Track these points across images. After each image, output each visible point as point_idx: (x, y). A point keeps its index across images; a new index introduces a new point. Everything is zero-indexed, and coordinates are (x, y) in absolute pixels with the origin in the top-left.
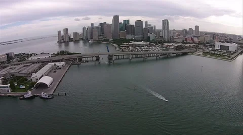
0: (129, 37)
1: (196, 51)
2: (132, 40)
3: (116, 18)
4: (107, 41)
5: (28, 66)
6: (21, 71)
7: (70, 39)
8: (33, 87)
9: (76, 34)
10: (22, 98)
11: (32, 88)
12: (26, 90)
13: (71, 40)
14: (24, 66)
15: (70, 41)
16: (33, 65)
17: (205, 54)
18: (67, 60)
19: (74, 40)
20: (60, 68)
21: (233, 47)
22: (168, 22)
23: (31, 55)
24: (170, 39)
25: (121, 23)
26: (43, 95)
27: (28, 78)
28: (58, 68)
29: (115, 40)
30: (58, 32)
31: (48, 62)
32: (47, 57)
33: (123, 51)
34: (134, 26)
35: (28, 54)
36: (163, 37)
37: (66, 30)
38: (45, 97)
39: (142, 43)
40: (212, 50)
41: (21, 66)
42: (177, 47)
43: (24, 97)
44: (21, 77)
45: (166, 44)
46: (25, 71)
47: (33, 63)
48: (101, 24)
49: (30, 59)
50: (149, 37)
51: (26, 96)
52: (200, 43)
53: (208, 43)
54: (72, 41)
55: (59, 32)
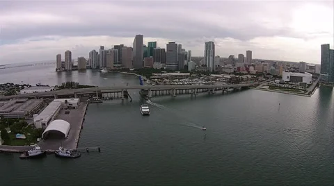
0: (157, 65)
1: (258, 85)
2: (162, 69)
3: (139, 39)
4: (127, 70)
5: (22, 102)
6: (13, 110)
7: (73, 66)
8: (40, 137)
9: (81, 60)
10: (23, 155)
11: (38, 140)
12: (27, 142)
13: (75, 68)
14: (17, 102)
15: (73, 70)
16: (30, 101)
17: (272, 88)
18: (80, 96)
19: (79, 68)
20: (74, 108)
21: (307, 78)
22: (214, 46)
23: (23, 87)
24: (216, 69)
25: (145, 46)
26: (62, 152)
27: (28, 122)
28: (70, 107)
29: (139, 70)
30: (57, 56)
31: (52, 98)
32: (48, 90)
33: (157, 84)
34: (164, 50)
35: (17, 86)
36: (206, 66)
37: (68, 54)
38: (66, 155)
39: (178, 73)
40: (280, 83)
41: (12, 102)
42: (231, 79)
43: (27, 154)
44: (16, 120)
45: (215, 75)
46: (20, 110)
47: (30, 99)
48: (116, 47)
49: (22, 92)
50: (187, 67)
51: (32, 153)
52: (258, 74)
53: (269, 74)
54: (76, 70)
55: (59, 57)
